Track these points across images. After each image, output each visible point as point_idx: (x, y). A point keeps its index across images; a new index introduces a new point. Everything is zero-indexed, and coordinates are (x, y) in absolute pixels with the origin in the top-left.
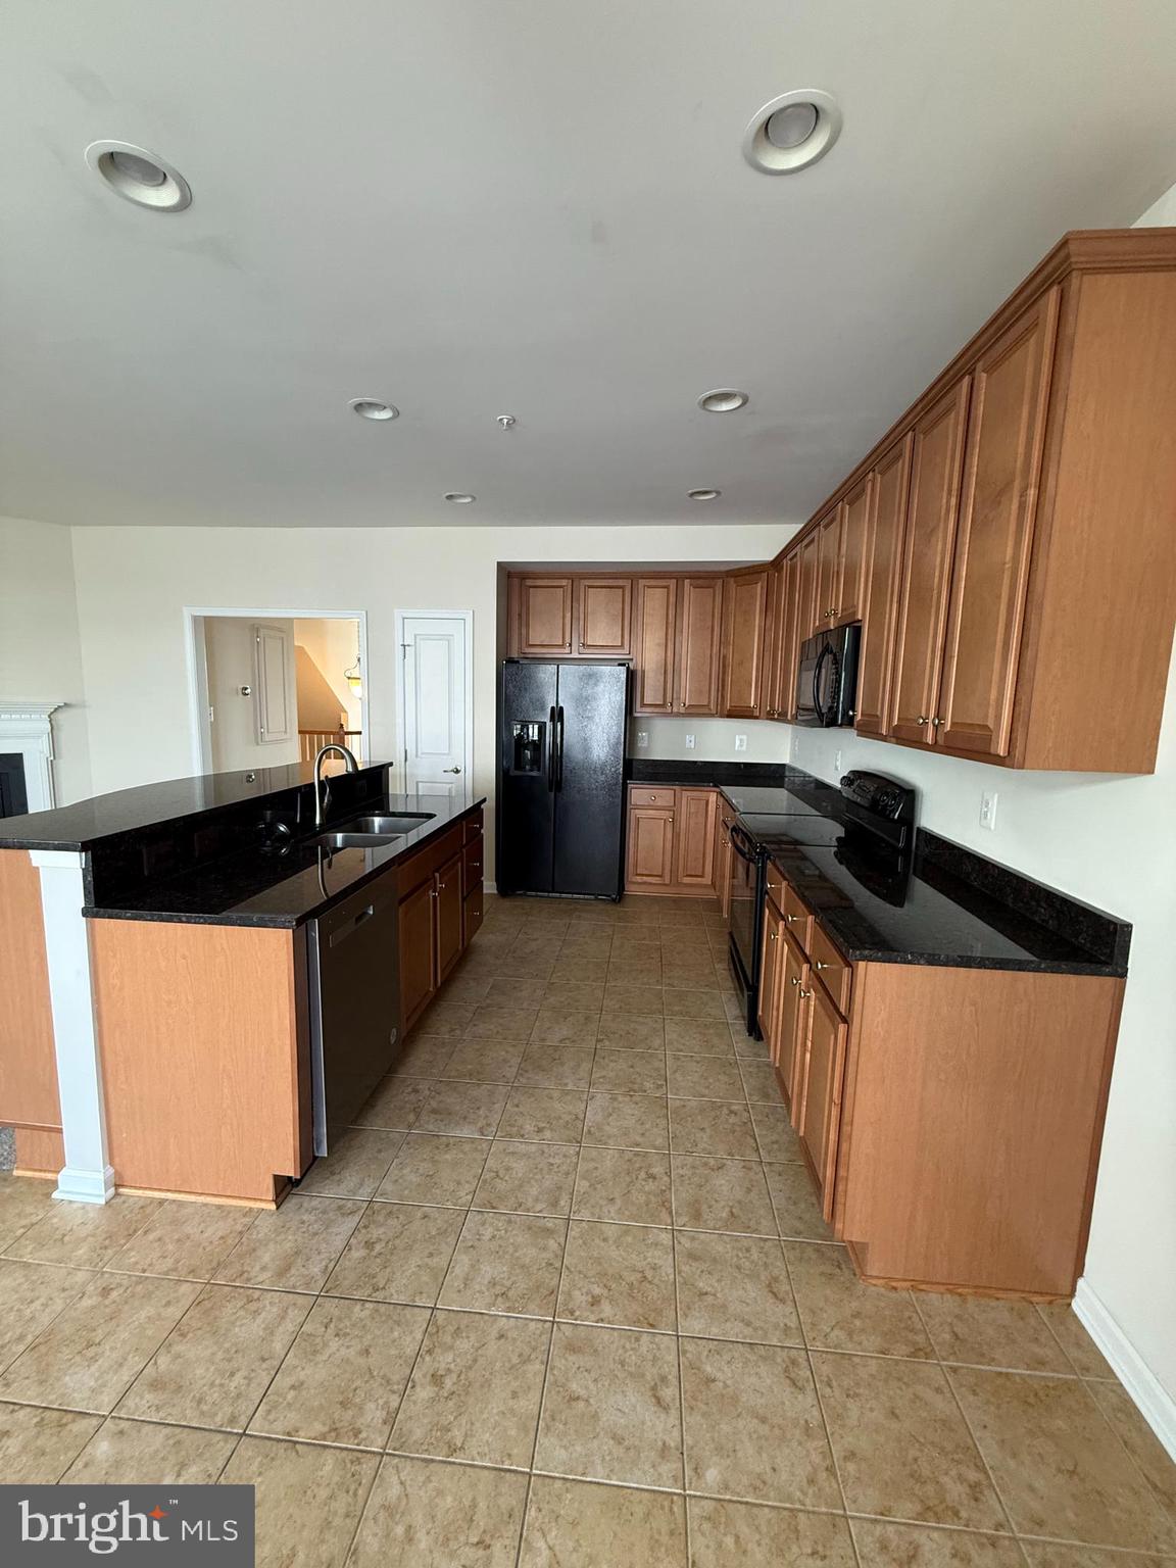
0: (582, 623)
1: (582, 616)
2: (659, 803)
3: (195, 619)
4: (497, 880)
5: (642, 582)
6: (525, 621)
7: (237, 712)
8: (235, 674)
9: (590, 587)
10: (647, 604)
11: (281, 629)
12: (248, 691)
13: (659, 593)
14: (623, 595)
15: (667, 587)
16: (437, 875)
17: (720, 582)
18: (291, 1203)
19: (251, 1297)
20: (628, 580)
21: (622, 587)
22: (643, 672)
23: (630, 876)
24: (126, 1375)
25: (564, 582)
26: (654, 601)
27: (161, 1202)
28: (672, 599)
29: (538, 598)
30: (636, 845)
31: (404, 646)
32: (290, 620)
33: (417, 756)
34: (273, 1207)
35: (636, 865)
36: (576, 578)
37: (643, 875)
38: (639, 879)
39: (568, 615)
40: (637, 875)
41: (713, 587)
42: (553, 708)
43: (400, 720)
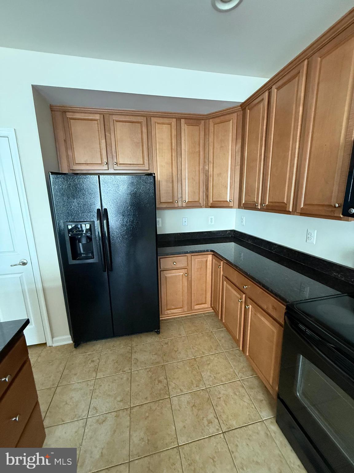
0: (114, 148)
1: (113, 143)
9: (117, 121)
10: (158, 135)
14: (142, 128)
15: (170, 124)
17: (203, 122)
20: (144, 117)
21: (140, 123)
22: (159, 181)
23: (163, 311)
25: (97, 117)
26: (162, 133)
28: (174, 132)
29: (78, 128)
30: (166, 293)
35: (166, 305)
37: (171, 309)
39: (104, 141)
40: (167, 310)
41: (199, 125)
42: (98, 210)
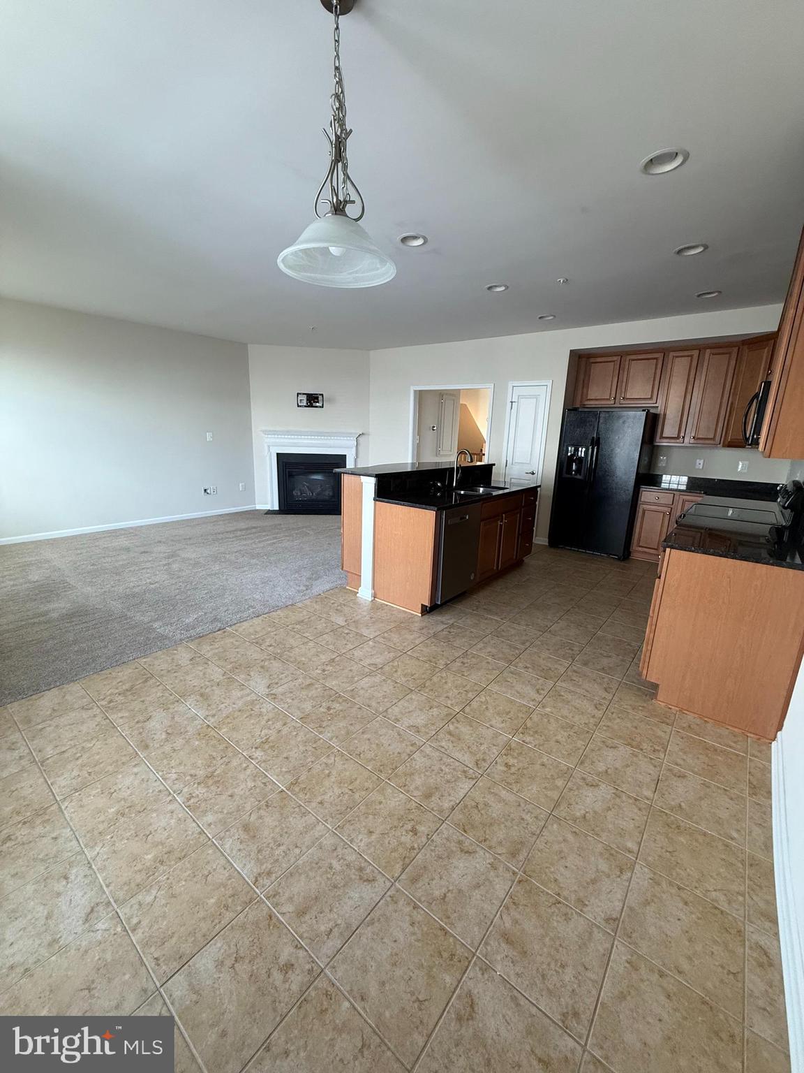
0: (624, 384)
1: (625, 380)
2: (662, 501)
3: (415, 391)
4: (549, 538)
5: (672, 354)
6: (586, 385)
7: (430, 436)
8: (430, 421)
9: (633, 360)
10: (675, 369)
11: (455, 394)
12: (435, 428)
13: (686, 361)
14: (656, 365)
15: (691, 356)
16: (504, 515)
17: (736, 350)
18: (426, 617)
19: (411, 631)
20: (661, 354)
21: (656, 359)
22: (665, 415)
23: (634, 547)
24: (376, 634)
25: (615, 358)
26: (680, 367)
27: (387, 605)
28: (694, 365)
29: (596, 370)
30: (641, 528)
31: (512, 402)
32: (459, 390)
33: (512, 464)
34: (420, 615)
35: (639, 540)
36: (623, 356)
37: (643, 547)
38: (640, 549)
39: (616, 379)
40: (640, 546)
41: (730, 353)
42: (593, 438)
43: (505, 444)
